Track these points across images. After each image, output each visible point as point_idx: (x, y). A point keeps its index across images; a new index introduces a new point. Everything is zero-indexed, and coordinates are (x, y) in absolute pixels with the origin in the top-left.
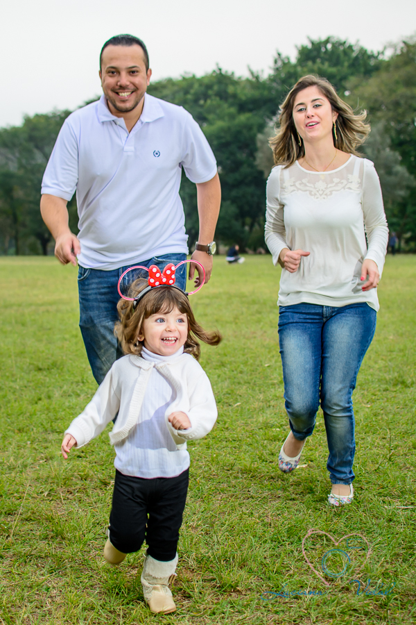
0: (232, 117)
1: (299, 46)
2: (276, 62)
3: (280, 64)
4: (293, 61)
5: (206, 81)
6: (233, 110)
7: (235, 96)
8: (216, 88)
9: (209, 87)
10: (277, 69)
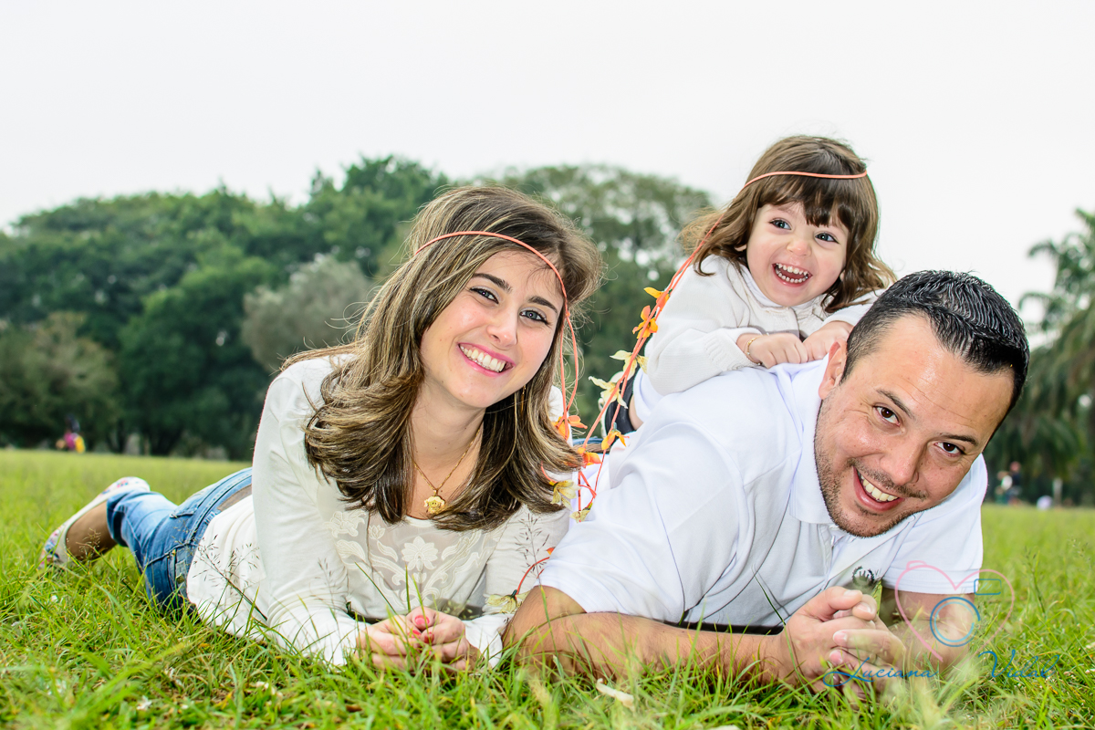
0: (233, 261)
1: (348, 165)
2: (314, 183)
3: (319, 187)
4: (339, 185)
5: (204, 204)
6: (237, 251)
7: (243, 228)
8: (216, 214)
9: (206, 212)
10: (314, 195)
